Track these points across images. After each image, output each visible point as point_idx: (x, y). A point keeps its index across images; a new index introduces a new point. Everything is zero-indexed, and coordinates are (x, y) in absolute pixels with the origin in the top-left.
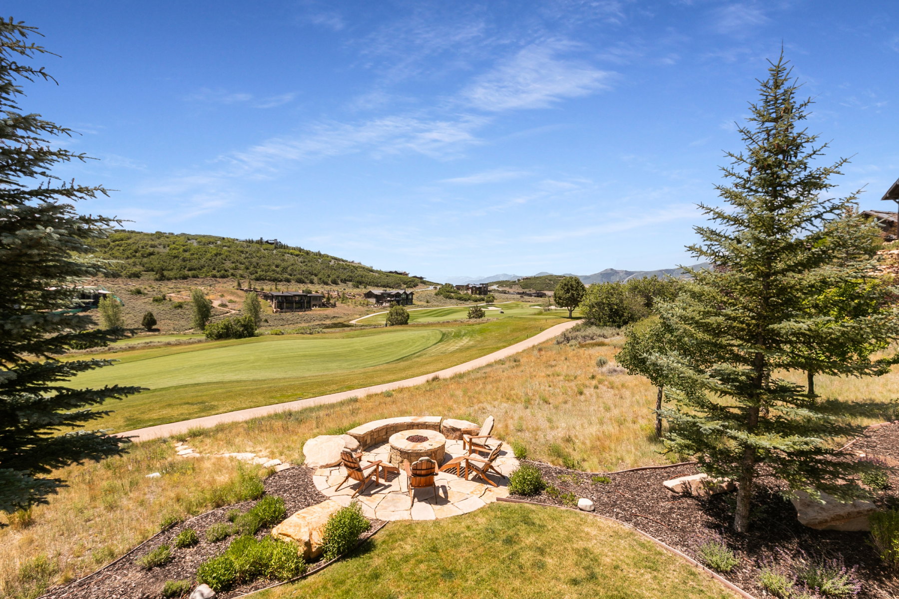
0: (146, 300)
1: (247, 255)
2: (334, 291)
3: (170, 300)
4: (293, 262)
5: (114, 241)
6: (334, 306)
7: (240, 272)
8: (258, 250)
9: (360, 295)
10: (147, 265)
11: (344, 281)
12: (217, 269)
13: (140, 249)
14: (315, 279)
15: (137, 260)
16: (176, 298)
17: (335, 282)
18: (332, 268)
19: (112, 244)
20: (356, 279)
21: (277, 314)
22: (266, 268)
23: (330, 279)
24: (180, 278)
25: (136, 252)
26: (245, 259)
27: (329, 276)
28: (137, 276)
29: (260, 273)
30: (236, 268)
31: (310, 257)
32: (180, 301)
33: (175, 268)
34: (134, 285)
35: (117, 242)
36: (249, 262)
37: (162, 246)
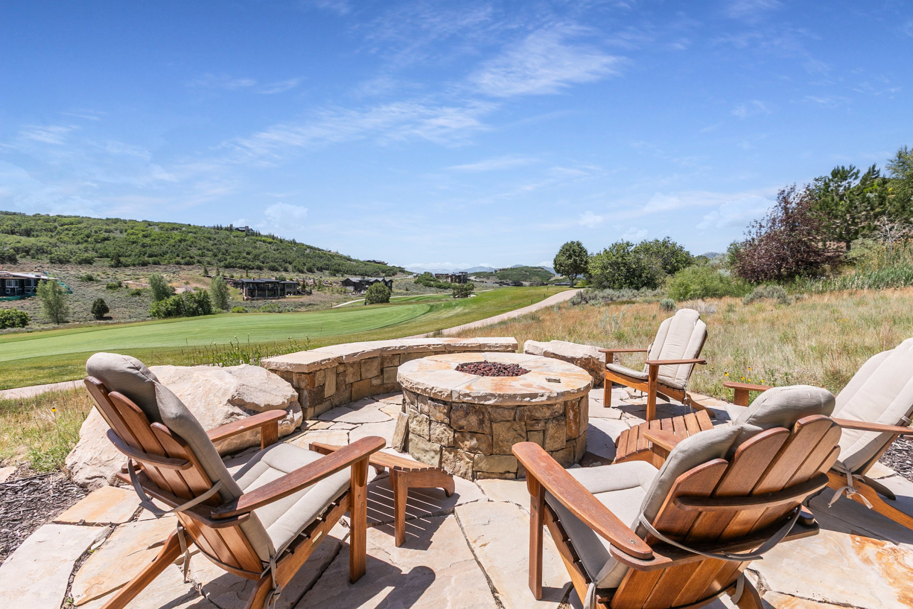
0: (99, 288)
1: (215, 242)
2: (310, 279)
3: (127, 287)
4: (266, 250)
5: (62, 226)
6: (310, 293)
7: (208, 259)
8: (228, 237)
9: (337, 283)
10: (101, 251)
11: (321, 269)
12: (181, 255)
13: (93, 234)
14: (290, 267)
15: (89, 246)
16: (133, 285)
17: (310, 270)
18: (308, 256)
19: (59, 228)
20: (334, 268)
21: (249, 302)
22: (236, 255)
23: (305, 267)
24: (139, 264)
25: (88, 237)
26: (213, 245)
27: (304, 264)
28: (88, 262)
29: (229, 260)
30: (203, 255)
31: (283, 246)
32: (139, 288)
33: (133, 254)
34: (84, 271)
35: (66, 226)
36: (217, 248)
37: (118, 232)
